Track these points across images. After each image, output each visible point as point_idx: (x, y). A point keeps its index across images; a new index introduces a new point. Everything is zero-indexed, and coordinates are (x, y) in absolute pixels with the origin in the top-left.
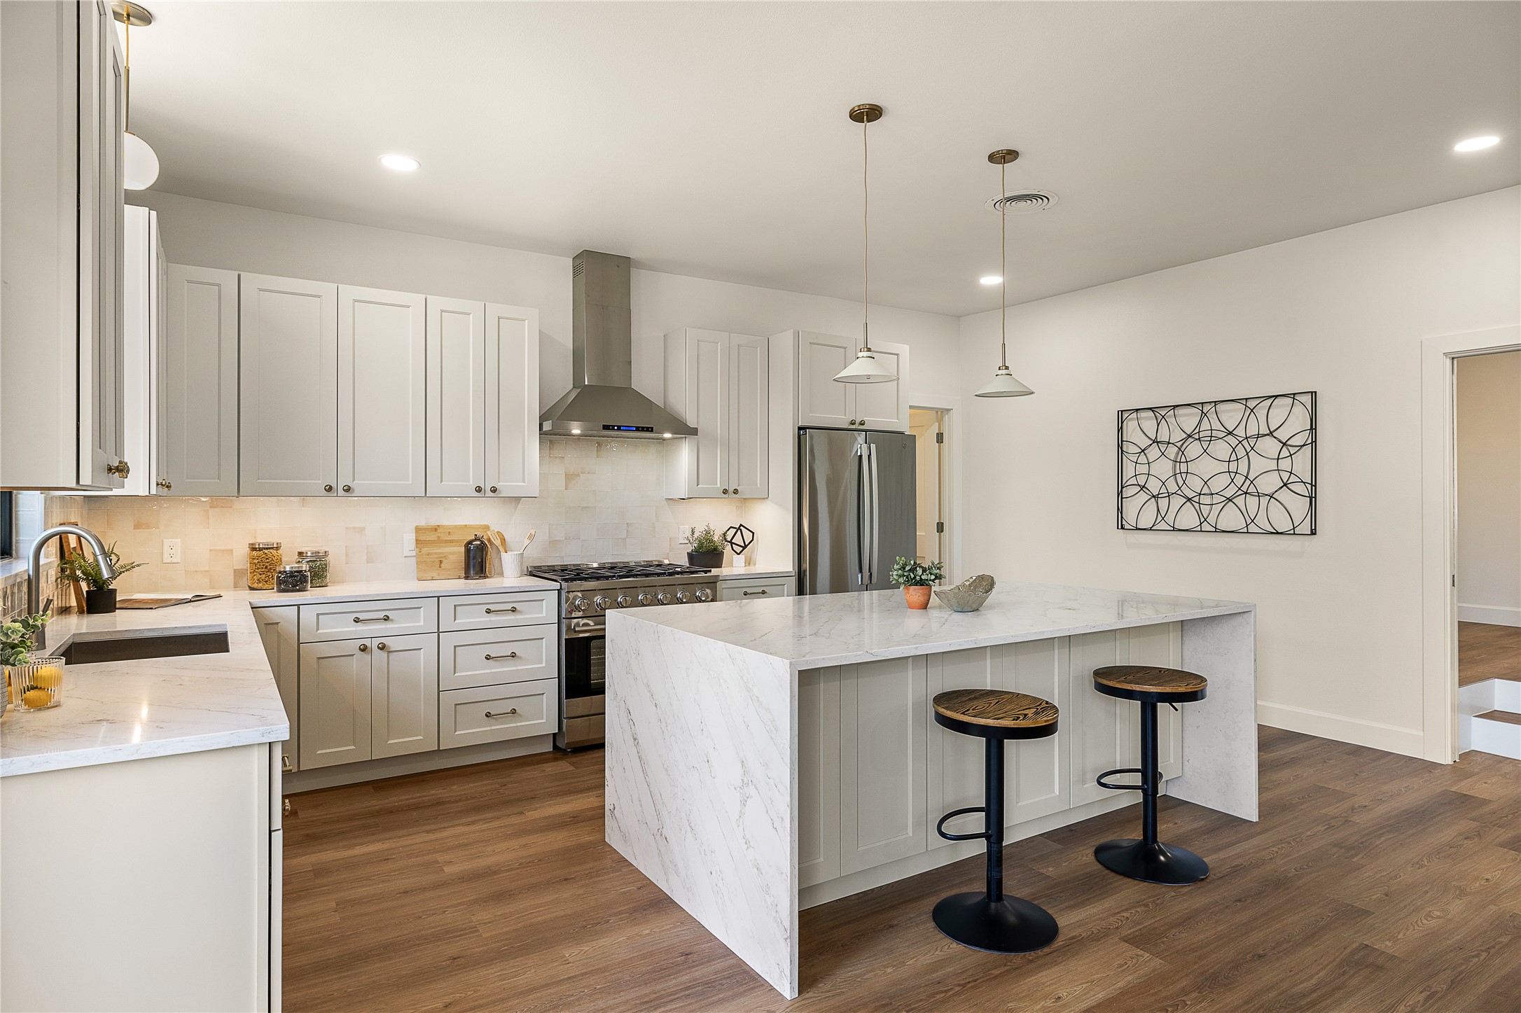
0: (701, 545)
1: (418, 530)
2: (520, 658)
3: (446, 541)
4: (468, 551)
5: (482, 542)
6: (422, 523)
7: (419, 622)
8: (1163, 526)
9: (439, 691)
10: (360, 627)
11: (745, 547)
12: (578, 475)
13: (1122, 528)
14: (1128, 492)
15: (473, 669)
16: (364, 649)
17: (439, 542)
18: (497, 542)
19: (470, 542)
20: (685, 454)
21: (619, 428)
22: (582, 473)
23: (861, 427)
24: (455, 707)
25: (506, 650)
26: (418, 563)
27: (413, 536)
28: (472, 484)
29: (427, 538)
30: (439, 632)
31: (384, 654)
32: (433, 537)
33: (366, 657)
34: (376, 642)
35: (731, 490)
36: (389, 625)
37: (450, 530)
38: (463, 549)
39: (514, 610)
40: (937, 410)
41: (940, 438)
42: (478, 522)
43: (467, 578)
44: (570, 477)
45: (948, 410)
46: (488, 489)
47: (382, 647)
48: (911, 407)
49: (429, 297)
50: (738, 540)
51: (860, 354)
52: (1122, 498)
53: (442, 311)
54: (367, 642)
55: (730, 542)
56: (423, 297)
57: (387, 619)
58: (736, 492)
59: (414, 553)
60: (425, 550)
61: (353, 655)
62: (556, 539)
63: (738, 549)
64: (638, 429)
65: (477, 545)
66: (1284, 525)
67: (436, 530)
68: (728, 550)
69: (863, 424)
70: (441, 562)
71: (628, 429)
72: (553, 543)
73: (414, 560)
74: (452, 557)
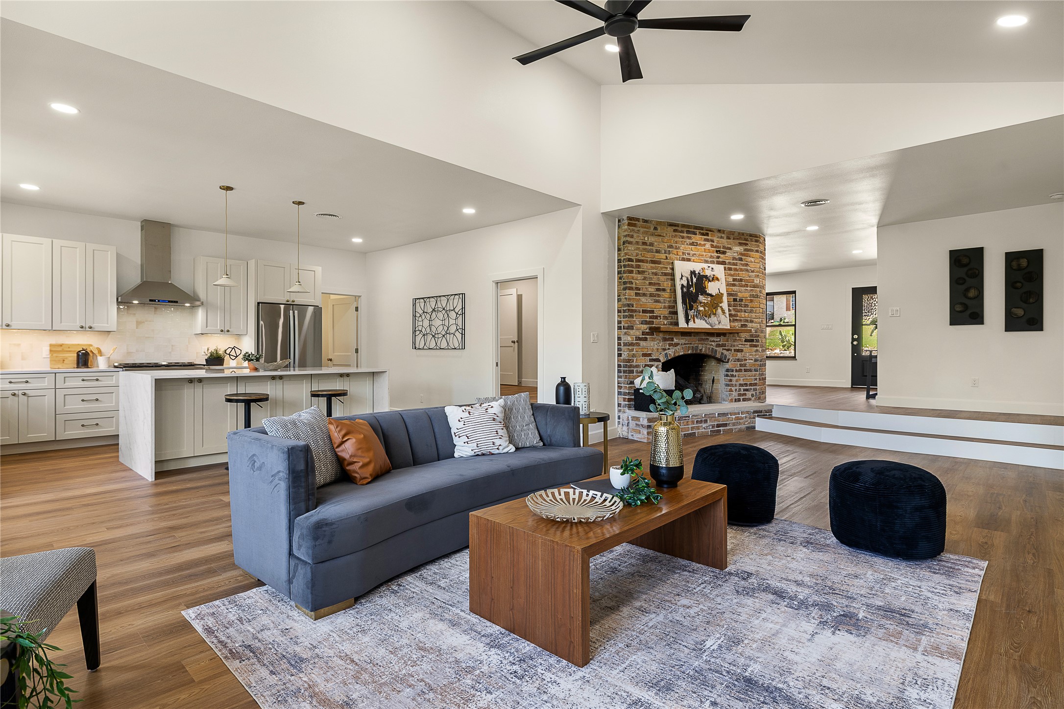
0: (211, 355)
1: (51, 345)
2: (101, 401)
3: (67, 351)
4: (78, 355)
5: (86, 352)
6: (54, 342)
7: (45, 383)
8: (425, 347)
9: (56, 415)
10: (12, 385)
11: (236, 357)
12: (144, 322)
13: (415, 348)
14: (417, 333)
15: (74, 405)
16: (14, 395)
17: (63, 351)
18: (96, 352)
19: (80, 351)
20: (200, 313)
21: (159, 301)
22: (146, 321)
23: (293, 303)
24: (65, 423)
25: (94, 397)
26: (51, 361)
27: (48, 348)
28: (78, 324)
29: (55, 350)
30: (55, 389)
31: (25, 398)
32: (60, 349)
33: (16, 398)
34: (21, 392)
35: (226, 330)
36: (28, 385)
37: (69, 346)
38: (76, 355)
39: (97, 380)
40: (356, 296)
41: (357, 309)
42: (85, 343)
43: (77, 368)
44: (139, 323)
45: (360, 296)
46: (87, 327)
47: (24, 394)
48: (322, 293)
49: (54, 240)
50: (233, 353)
51: (224, 276)
52: (415, 336)
53: (61, 246)
54: (16, 392)
55: (229, 354)
56: (51, 240)
57: (27, 382)
58: (228, 331)
59: (49, 356)
60: (55, 355)
61: (8, 397)
62: (131, 351)
63: (234, 358)
64: (169, 302)
65: (83, 353)
66: (456, 345)
67: (61, 346)
68: (227, 358)
69: (294, 302)
70: (64, 360)
71: (164, 301)
72: (129, 353)
73: (49, 359)
74: (70, 359)
